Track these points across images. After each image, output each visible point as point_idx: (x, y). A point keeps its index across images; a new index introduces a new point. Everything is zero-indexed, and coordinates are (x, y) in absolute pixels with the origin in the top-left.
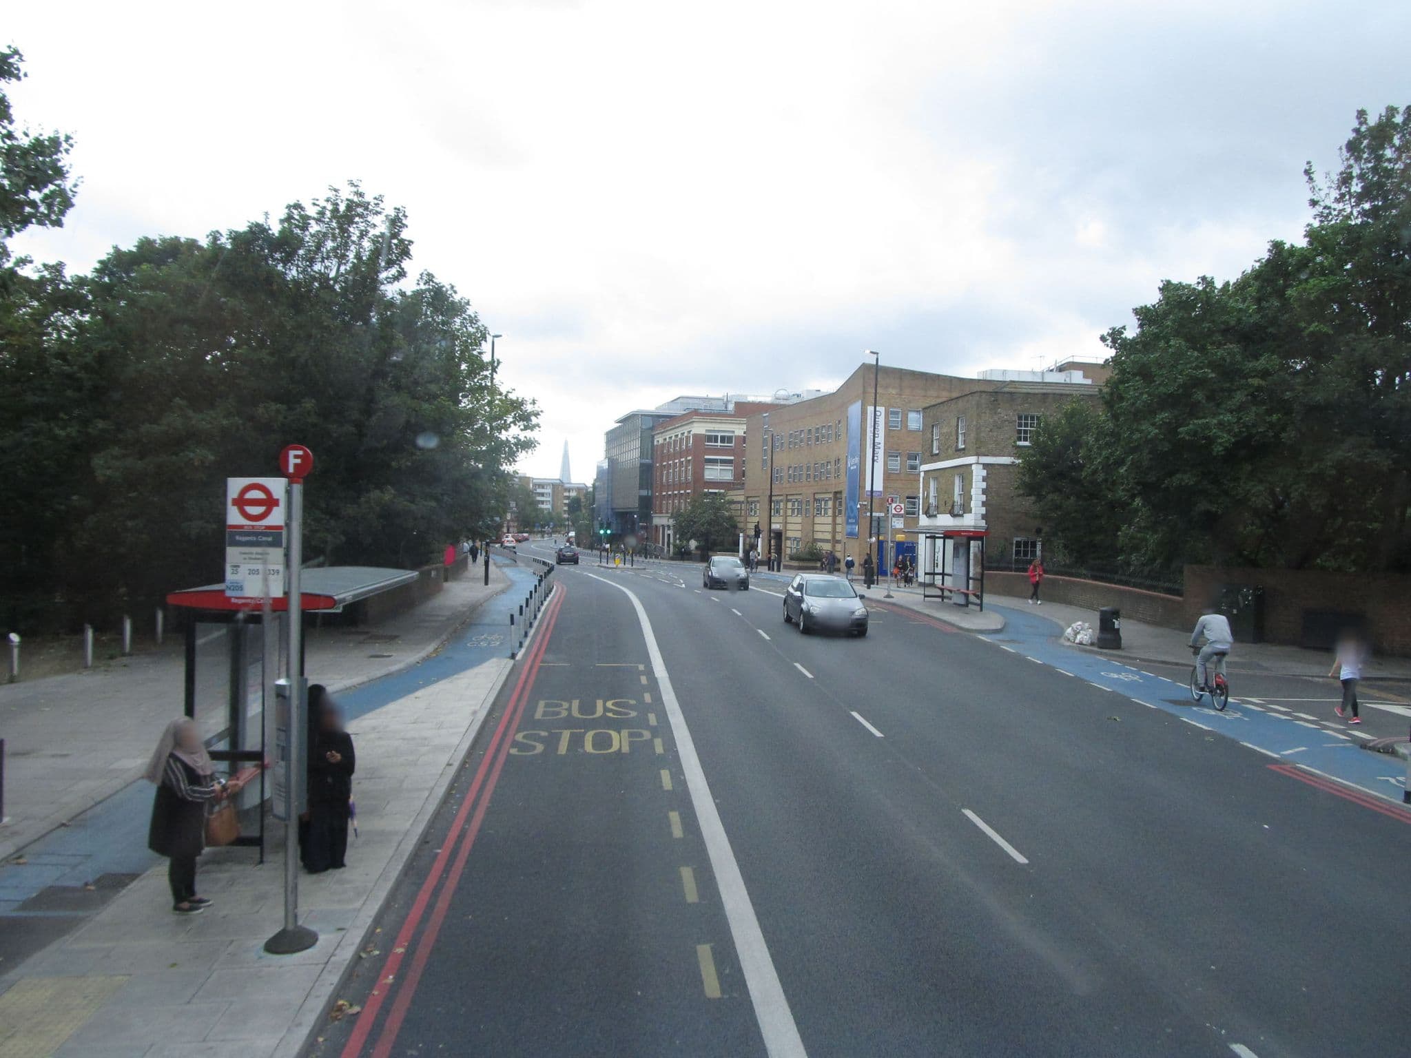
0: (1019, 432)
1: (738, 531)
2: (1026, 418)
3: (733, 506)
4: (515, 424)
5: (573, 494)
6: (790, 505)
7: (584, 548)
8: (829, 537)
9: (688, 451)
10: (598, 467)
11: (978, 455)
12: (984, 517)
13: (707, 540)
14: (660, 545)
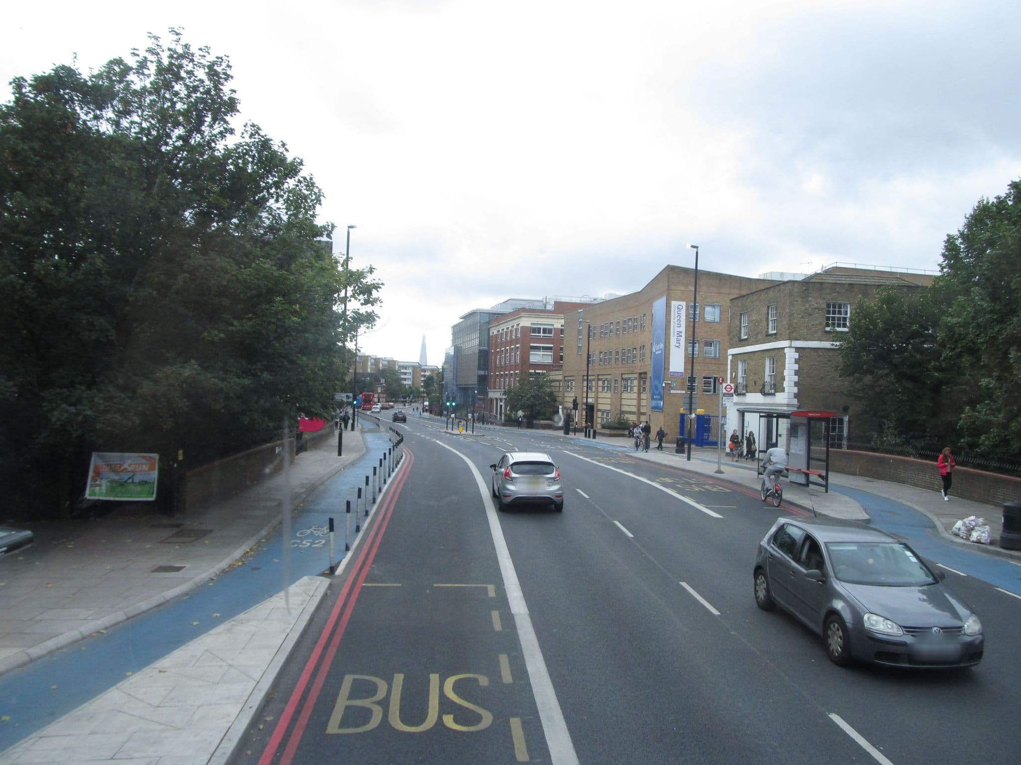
0: (828, 319)
1: (557, 404)
2: (834, 307)
3: (553, 384)
4: (356, 299)
5: (428, 374)
6: (600, 383)
7: (435, 415)
8: (634, 409)
9: (517, 341)
10: (446, 354)
11: (790, 339)
12: (796, 396)
13: (532, 411)
14: (494, 414)
